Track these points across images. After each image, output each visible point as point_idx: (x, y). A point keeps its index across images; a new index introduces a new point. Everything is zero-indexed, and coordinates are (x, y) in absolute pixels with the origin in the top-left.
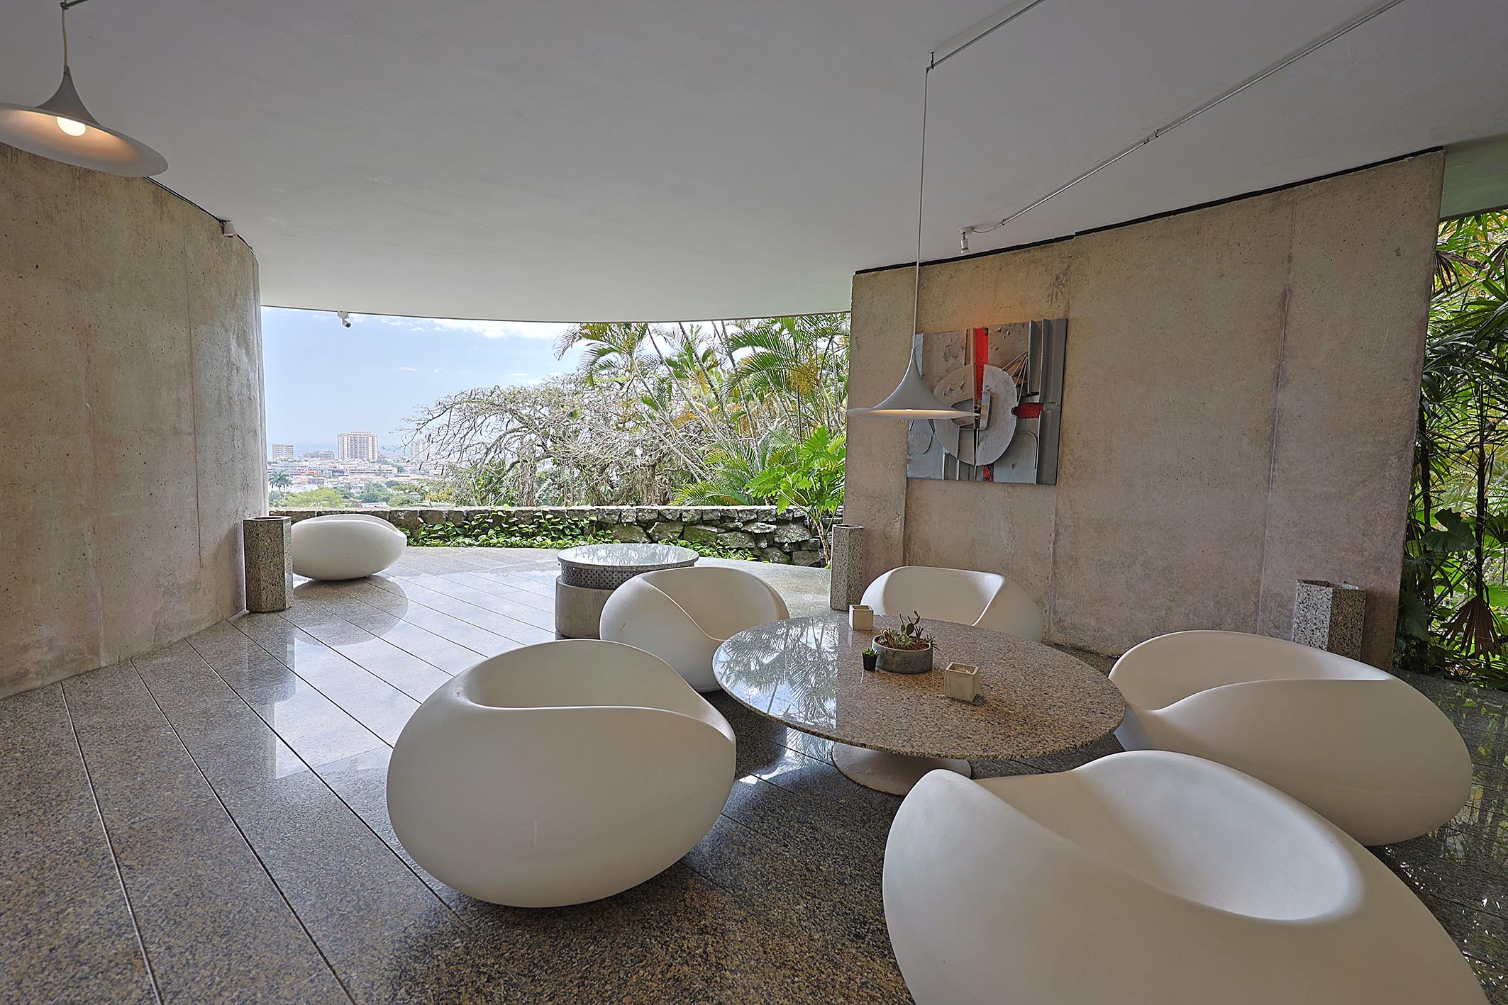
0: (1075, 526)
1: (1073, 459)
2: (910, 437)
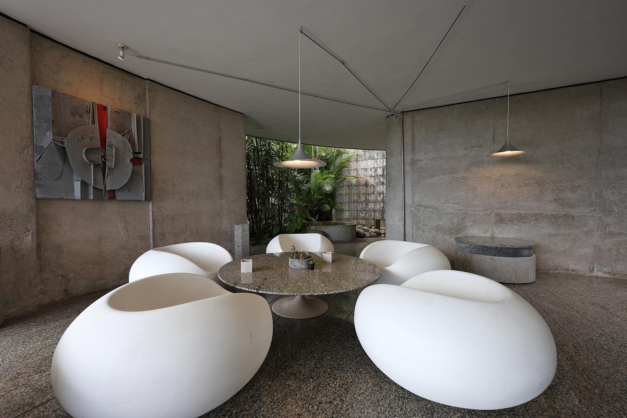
0: (162, 219)
1: (158, 188)
2: (37, 166)
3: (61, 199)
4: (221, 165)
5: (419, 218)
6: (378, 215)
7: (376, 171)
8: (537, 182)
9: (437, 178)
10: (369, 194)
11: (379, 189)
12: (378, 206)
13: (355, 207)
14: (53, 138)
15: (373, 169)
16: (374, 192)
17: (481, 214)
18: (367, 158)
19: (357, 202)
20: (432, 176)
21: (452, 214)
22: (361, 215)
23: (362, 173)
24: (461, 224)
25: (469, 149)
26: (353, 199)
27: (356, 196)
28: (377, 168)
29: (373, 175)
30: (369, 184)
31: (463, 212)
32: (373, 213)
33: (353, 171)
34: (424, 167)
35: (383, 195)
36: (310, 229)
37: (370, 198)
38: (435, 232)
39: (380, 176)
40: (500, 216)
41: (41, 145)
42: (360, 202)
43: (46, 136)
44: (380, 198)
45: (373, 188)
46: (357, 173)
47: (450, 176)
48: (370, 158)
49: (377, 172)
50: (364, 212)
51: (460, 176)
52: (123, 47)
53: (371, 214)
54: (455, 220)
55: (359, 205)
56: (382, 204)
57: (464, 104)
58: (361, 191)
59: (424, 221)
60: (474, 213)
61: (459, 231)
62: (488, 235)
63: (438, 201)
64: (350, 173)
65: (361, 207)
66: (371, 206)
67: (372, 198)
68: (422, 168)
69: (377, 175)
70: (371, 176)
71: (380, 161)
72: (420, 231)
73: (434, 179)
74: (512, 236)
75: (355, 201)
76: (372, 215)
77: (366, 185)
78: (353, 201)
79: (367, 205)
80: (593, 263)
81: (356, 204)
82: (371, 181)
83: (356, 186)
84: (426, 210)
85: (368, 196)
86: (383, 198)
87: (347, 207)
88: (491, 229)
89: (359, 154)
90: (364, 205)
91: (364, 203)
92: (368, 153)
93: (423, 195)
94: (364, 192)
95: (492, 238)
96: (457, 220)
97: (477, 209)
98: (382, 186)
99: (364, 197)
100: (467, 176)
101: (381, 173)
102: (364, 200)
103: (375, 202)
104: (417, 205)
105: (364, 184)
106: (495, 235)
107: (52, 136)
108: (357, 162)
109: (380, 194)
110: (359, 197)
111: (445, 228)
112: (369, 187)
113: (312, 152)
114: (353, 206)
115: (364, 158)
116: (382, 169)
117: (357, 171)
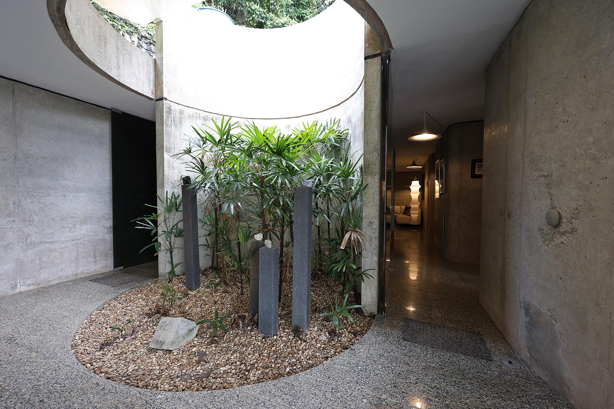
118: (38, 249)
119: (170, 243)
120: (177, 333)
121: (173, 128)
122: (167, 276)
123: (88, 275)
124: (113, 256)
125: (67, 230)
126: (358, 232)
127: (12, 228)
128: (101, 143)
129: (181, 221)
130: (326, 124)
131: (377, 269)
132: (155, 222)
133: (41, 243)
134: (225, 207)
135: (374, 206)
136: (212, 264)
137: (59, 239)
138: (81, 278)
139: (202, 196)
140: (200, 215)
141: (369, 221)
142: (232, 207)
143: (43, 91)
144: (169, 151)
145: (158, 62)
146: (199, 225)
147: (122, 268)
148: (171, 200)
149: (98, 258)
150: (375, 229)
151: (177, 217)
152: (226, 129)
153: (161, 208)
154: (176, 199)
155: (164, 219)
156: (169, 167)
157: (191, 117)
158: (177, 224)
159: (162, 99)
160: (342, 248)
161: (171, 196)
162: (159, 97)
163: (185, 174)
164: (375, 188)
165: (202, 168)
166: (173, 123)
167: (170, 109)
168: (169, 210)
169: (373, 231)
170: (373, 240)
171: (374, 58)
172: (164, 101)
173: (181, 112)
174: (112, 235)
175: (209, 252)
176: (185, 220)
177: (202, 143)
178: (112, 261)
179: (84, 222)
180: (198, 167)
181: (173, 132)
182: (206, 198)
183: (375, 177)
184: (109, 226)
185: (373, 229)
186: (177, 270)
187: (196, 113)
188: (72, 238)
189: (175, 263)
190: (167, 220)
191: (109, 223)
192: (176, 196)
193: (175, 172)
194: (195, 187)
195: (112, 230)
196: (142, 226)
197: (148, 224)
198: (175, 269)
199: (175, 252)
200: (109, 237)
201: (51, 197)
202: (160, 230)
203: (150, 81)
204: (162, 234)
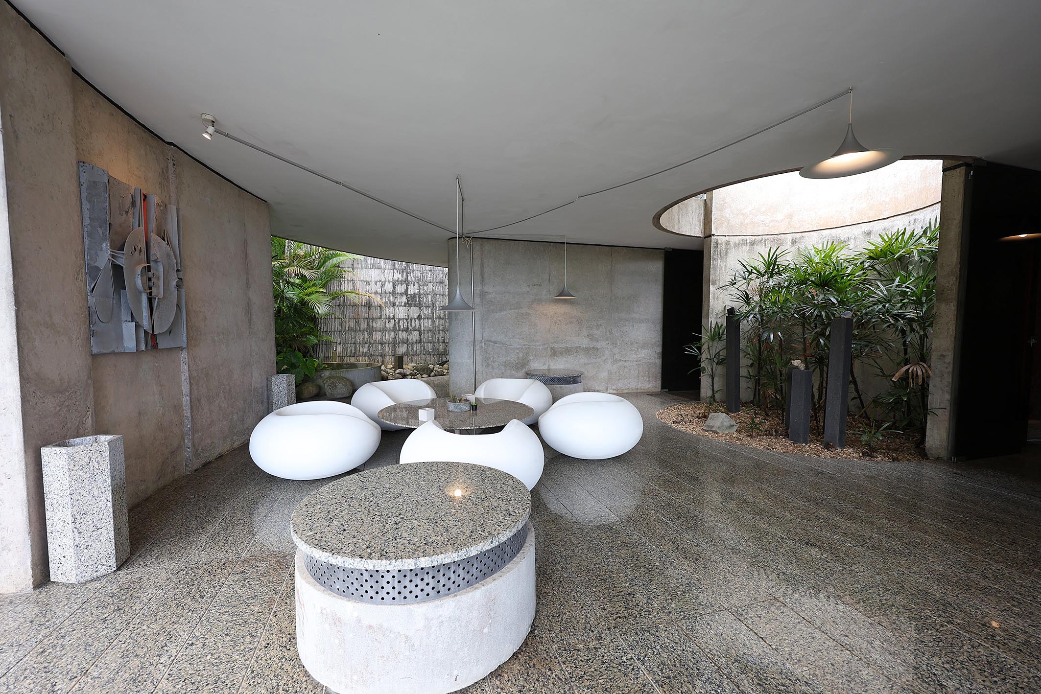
0: (197, 376)
2: (92, 300)
3: (113, 353)
4: (248, 284)
5: (489, 354)
6: (387, 349)
7: (383, 285)
8: (578, 320)
9: (505, 312)
10: (373, 319)
11: (388, 312)
12: (387, 337)
13: (352, 338)
14: (112, 253)
15: (378, 283)
16: (381, 316)
17: (541, 348)
18: (369, 266)
19: (355, 331)
20: (501, 311)
21: (518, 349)
22: (361, 349)
23: (361, 288)
24: (525, 359)
25: (531, 286)
26: (347, 326)
27: (352, 322)
28: (385, 281)
29: (379, 291)
30: (373, 304)
31: (527, 347)
32: (380, 346)
33: (346, 282)
34: (493, 300)
35: (395, 321)
36: (320, 376)
37: (375, 325)
38: (503, 368)
39: (390, 293)
40: (554, 350)
41: (96, 265)
42: (359, 331)
43: (101, 249)
44: (390, 325)
45: (379, 311)
46: (354, 287)
47: (516, 311)
48: (374, 266)
49: (385, 288)
50: (366, 346)
51: (525, 312)
52: (213, 121)
53: (377, 348)
54: (521, 355)
55: (359, 334)
56: (393, 334)
57: (527, 242)
58: (361, 314)
59: (493, 357)
60: (535, 347)
61: (523, 365)
62: (546, 367)
63: (506, 336)
64: (342, 286)
65: (361, 338)
66: (377, 336)
67: (378, 324)
68: (491, 301)
69: (385, 292)
70: (376, 293)
71: (389, 273)
72: (490, 368)
73: (502, 313)
74: (562, 367)
75: (350, 329)
76: (379, 349)
77: (369, 305)
78: (347, 329)
79: (370, 334)
80: (607, 384)
81: (353, 334)
82: (377, 300)
83: (353, 306)
84: (495, 346)
85: (372, 322)
86: (395, 325)
87: (339, 337)
88: (548, 362)
89: (357, 259)
90: (366, 335)
91: (366, 332)
92: (370, 260)
93: (492, 329)
94: (366, 315)
95: (549, 370)
96: (522, 355)
97: (537, 344)
98: (392, 308)
99: (366, 323)
100: (529, 312)
101: (391, 290)
102: (367, 328)
103: (383, 330)
104: (487, 340)
105: (366, 303)
106: (551, 367)
107: (111, 250)
108: (353, 269)
109: (389, 319)
110: (358, 322)
111: (512, 363)
112: (373, 309)
113: (286, 247)
114: (348, 336)
115: (364, 265)
116: (391, 283)
117: (353, 283)
118: (618, 365)
119: (712, 369)
120: (722, 422)
121: (719, 261)
122: (708, 400)
123: (643, 391)
124: (660, 379)
125: (633, 352)
126: (921, 364)
127: (607, 348)
128: (656, 280)
129: (725, 348)
130: (928, 226)
131: (948, 408)
132: (699, 349)
133: (620, 360)
134: (765, 335)
135: (947, 338)
136: (754, 398)
137: (629, 359)
138: (640, 392)
139: (745, 326)
140: (743, 344)
141: (939, 353)
142: (772, 336)
143: (625, 248)
144: (714, 284)
145: (708, 202)
146: (741, 355)
147: (667, 390)
148: (715, 329)
149: (650, 379)
150: (949, 363)
151: (719, 346)
152: (773, 258)
153: (705, 337)
154: (719, 328)
155: (707, 347)
156: (714, 298)
157: (737, 245)
158: (719, 352)
159: (710, 236)
160: (893, 379)
161: (714, 325)
162: (707, 234)
163: (730, 304)
164: (950, 316)
165: (747, 299)
166: (719, 256)
167: (717, 243)
168: (712, 338)
169: (946, 365)
170: (946, 375)
171: (956, 170)
172: (713, 237)
173: (728, 243)
174: (661, 360)
175: (751, 385)
176: (728, 347)
177: (747, 274)
178: (660, 383)
179: (643, 347)
180: (742, 298)
181: (719, 265)
182: (750, 327)
183: (951, 304)
184: (659, 351)
185: (945, 363)
186: (717, 396)
187: (743, 240)
188: (636, 359)
189: (715, 390)
190: (710, 348)
191: (659, 350)
192: (720, 326)
193: (719, 303)
194: (739, 318)
195: (661, 356)
196: (690, 351)
197: (695, 351)
198: (716, 395)
199: (716, 379)
200: (659, 362)
201: (626, 327)
202: (704, 357)
203: (700, 222)
204: (705, 360)
